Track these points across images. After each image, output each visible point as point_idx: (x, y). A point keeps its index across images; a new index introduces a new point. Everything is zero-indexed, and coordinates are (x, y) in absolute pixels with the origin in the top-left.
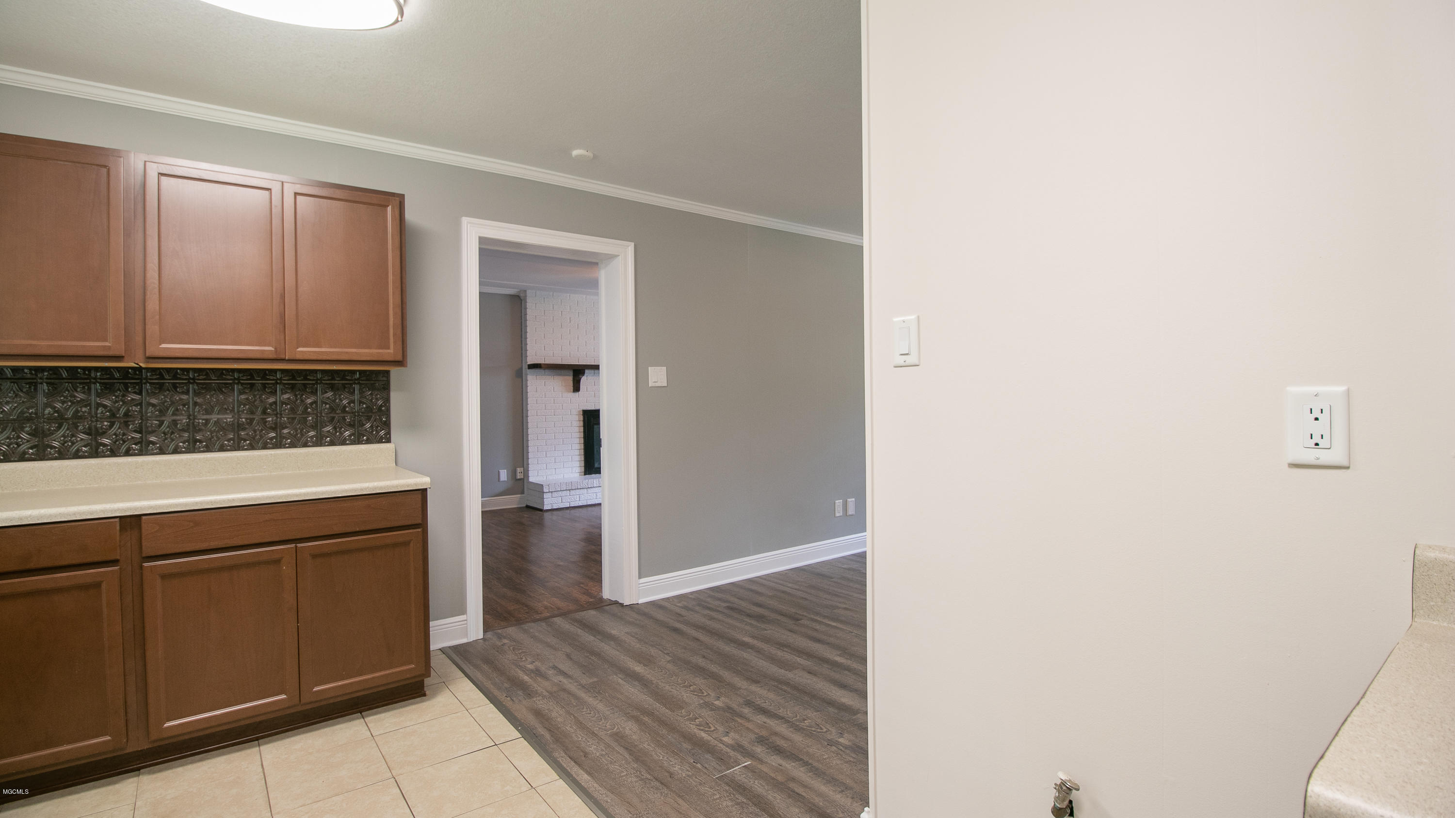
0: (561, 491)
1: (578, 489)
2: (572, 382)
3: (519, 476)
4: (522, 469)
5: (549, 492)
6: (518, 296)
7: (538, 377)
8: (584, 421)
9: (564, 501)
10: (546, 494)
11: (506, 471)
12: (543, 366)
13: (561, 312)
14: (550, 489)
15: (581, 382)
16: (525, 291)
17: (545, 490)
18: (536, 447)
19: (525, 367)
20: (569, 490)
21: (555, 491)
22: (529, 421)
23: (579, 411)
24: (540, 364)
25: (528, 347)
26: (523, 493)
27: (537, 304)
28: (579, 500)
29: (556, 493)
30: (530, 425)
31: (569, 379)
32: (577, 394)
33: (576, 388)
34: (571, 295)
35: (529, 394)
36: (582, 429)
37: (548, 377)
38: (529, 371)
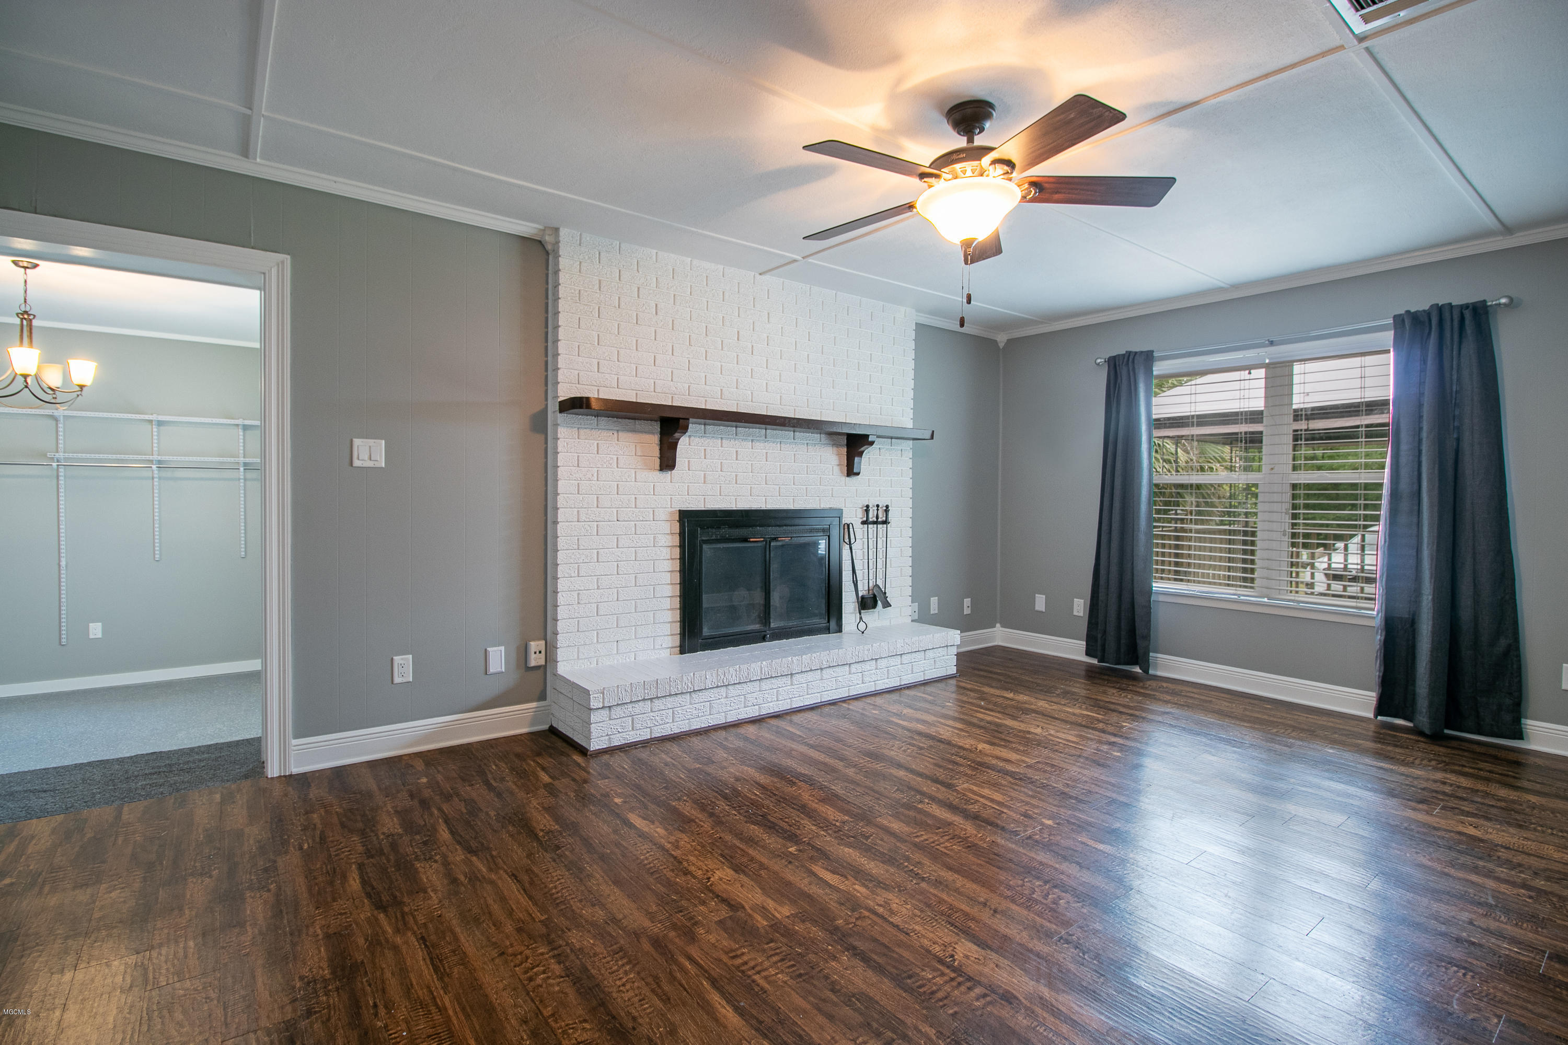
0: (631, 702)
1: (670, 695)
2: (657, 449)
3: (535, 660)
4: (543, 642)
5: (603, 708)
6: (540, 242)
7: (582, 431)
8: (682, 534)
9: (638, 726)
10: (596, 713)
11: (503, 648)
12: (594, 405)
13: (636, 289)
14: (606, 700)
15: (678, 449)
16: (556, 230)
17: (594, 704)
18: (575, 594)
19: (553, 407)
20: (651, 699)
21: (618, 705)
22: (559, 534)
23: (672, 513)
24: (588, 399)
25: (562, 362)
26: (542, 697)
27: (583, 264)
28: (673, 721)
29: (619, 708)
30: (561, 543)
31: (652, 441)
32: (667, 475)
33: (667, 462)
34: (660, 253)
35: (561, 471)
36: (677, 552)
37: (605, 434)
38: (561, 417)
